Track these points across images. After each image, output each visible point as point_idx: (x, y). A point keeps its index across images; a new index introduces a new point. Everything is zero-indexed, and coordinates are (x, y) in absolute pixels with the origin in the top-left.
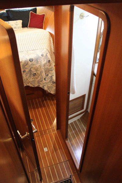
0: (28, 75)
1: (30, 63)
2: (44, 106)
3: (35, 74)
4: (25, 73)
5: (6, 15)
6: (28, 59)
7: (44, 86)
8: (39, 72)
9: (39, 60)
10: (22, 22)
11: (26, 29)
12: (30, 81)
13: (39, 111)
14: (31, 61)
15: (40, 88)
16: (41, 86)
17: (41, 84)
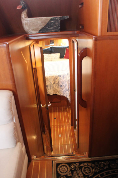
0: (57, 86)
1: (59, 78)
2: (66, 111)
3: (62, 86)
4: (55, 84)
5: (50, 50)
6: (58, 75)
7: (67, 95)
8: (64, 85)
9: (64, 77)
10: (60, 55)
11: (62, 59)
12: (58, 91)
13: (62, 114)
14: (60, 76)
15: (65, 97)
16: (65, 95)
17: (65, 94)
